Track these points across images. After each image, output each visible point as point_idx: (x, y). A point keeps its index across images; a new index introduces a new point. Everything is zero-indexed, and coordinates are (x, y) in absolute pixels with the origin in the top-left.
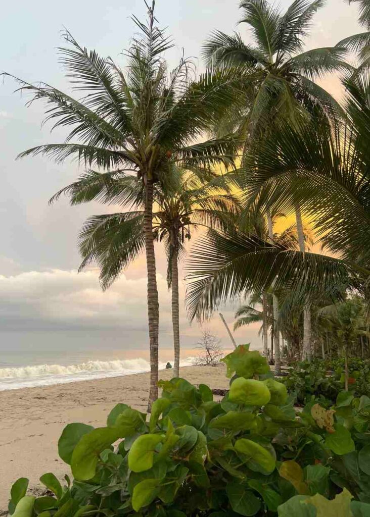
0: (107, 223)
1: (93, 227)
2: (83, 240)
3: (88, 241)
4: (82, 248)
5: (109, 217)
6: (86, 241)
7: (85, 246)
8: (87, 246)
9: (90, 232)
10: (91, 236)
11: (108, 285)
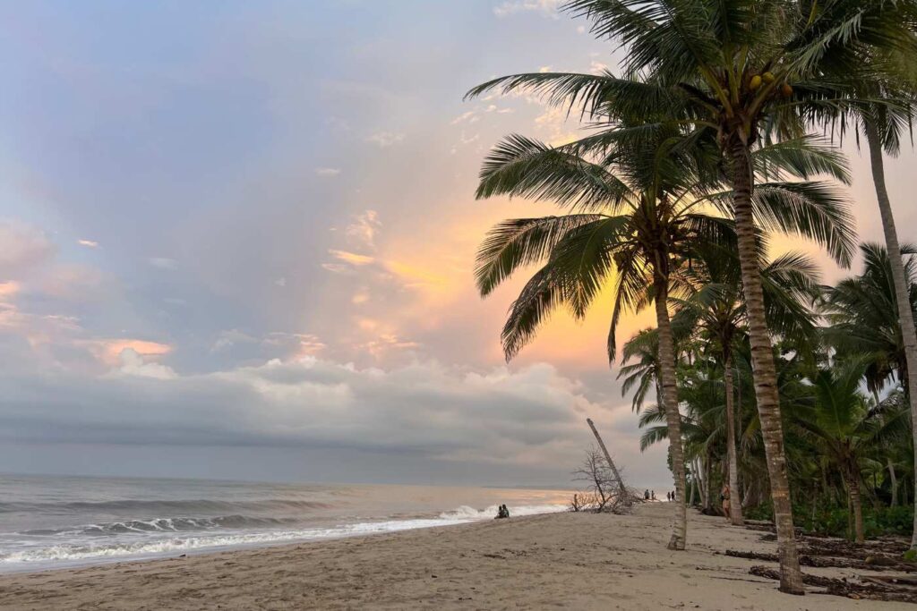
0: (526, 234)
1: (501, 240)
2: (484, 264)
3: (492, 267)
4: (482, 279)
5: (531, 223)
6: (488, 266)
7: (486, 275)
8: (488, 276)
9: (497, 249)
10: (496, 257)
11: (516, 349)
